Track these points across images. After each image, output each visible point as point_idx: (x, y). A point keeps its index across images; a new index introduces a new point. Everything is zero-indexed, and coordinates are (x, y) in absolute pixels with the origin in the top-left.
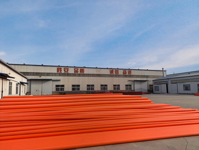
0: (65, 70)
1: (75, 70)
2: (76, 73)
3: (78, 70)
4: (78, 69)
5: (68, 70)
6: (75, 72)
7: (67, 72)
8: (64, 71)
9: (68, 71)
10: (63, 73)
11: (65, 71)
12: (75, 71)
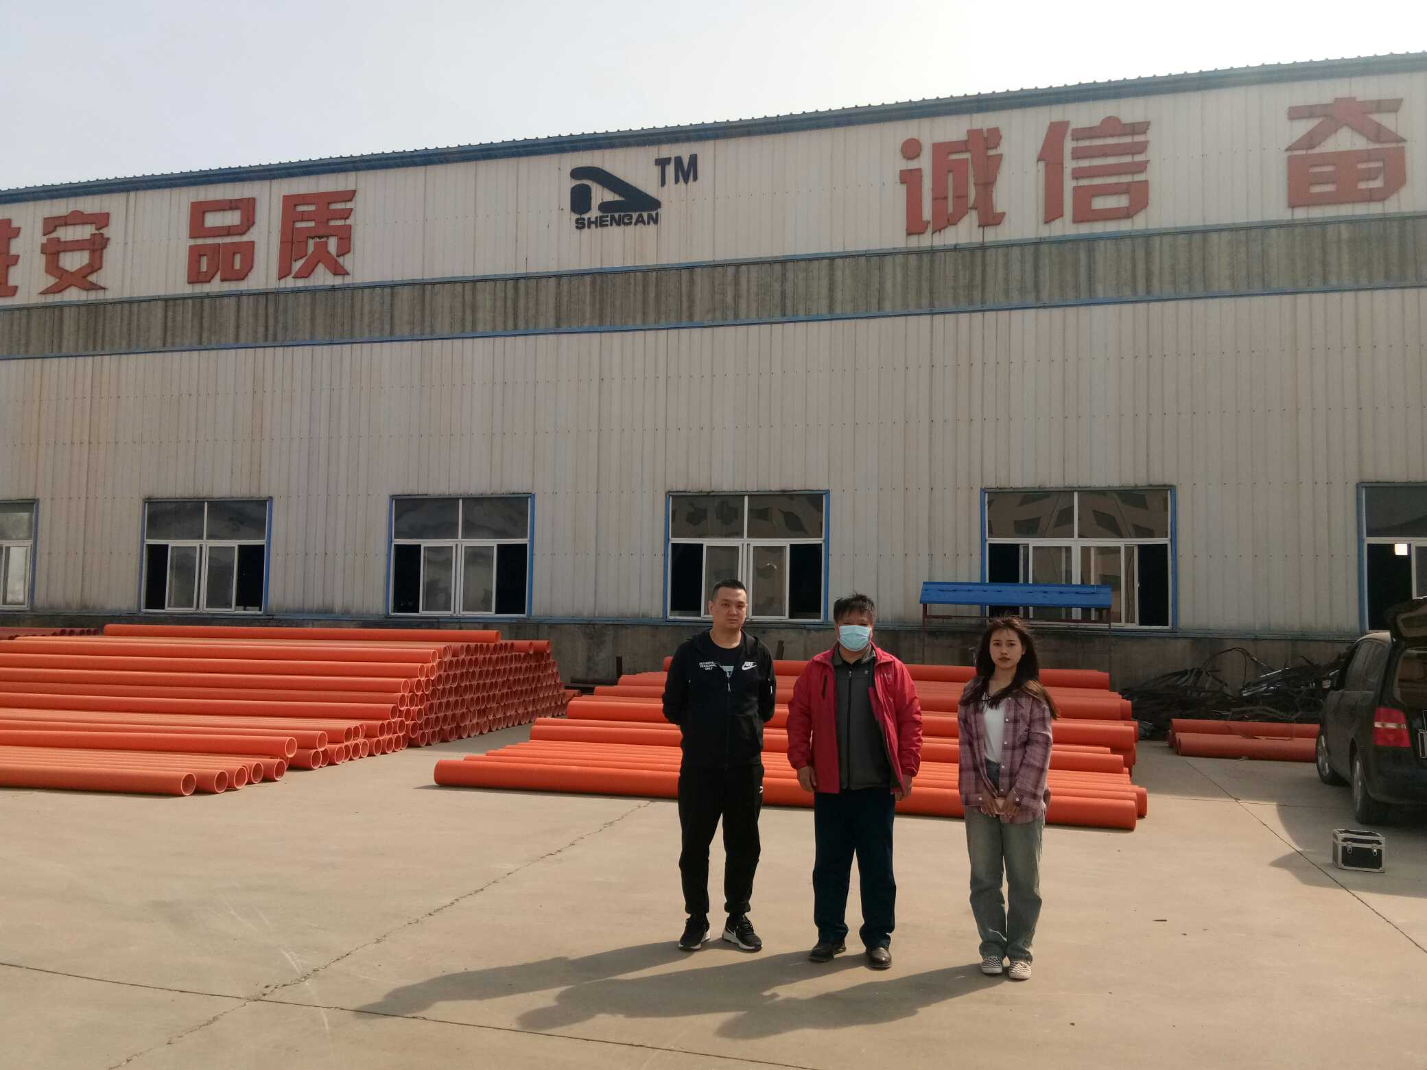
0: (53, 251)
1: (197, 228)
2: (216, 286)
3: (249, 221)
4: (247, 208)
5: (97, 246)
6: (195, 277)
7: (82, 279)
8: (40, 261)
9: (95, 266)
10: (36, 299)
11: (53, 266)
12: (196, 254)
